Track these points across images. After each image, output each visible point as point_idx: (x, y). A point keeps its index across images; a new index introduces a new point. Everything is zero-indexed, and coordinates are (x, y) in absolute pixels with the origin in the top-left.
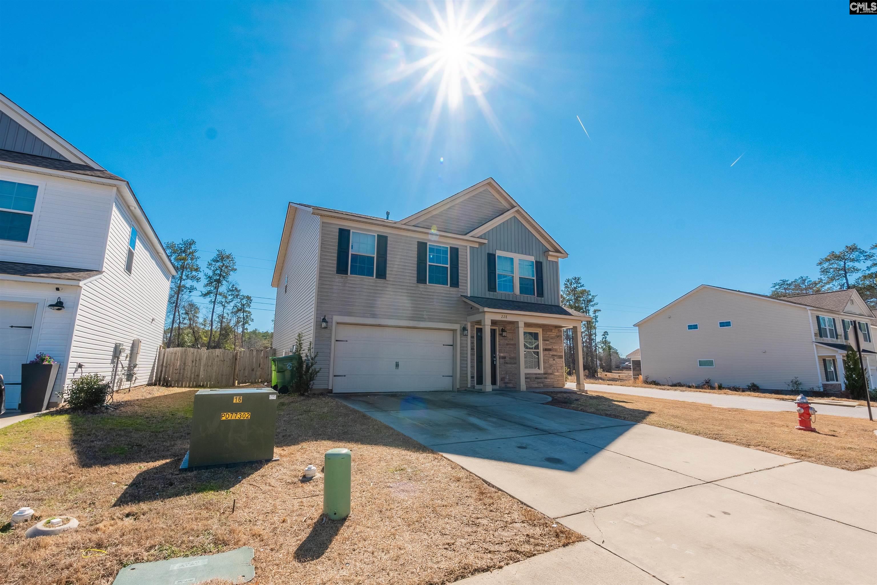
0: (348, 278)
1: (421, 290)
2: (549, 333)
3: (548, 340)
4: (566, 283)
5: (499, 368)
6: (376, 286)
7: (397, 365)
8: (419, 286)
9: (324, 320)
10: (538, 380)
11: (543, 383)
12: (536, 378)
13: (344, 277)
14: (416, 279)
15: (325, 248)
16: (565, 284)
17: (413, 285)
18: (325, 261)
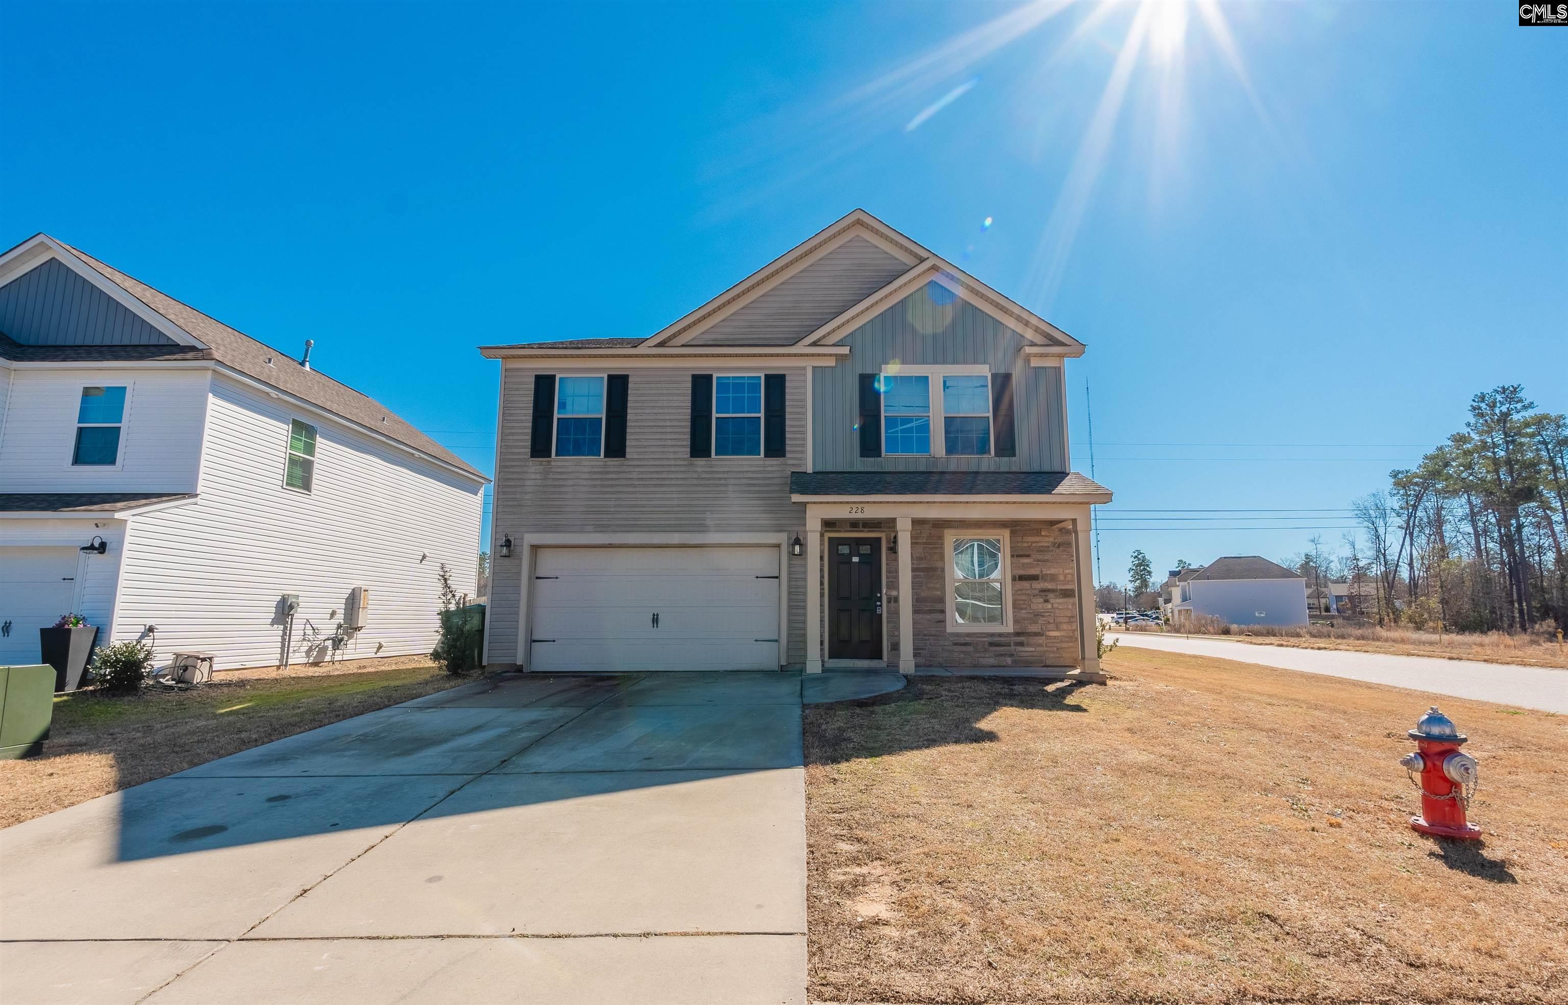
0: (553, 463)
1: (699, 469)
2: (1031, 539)
3: (1028, 556)
5: (888, 622)
6: (607, 473)
7: (655, 620)
8: (696, 463)
9: (508, 543)
10: (998, 648)
11: (1012, 655)
12: (991, 644)
13: (544, 463)
14: (689, 450)
15: (512, 415)
17: (682, 463)
18: (511, 437)
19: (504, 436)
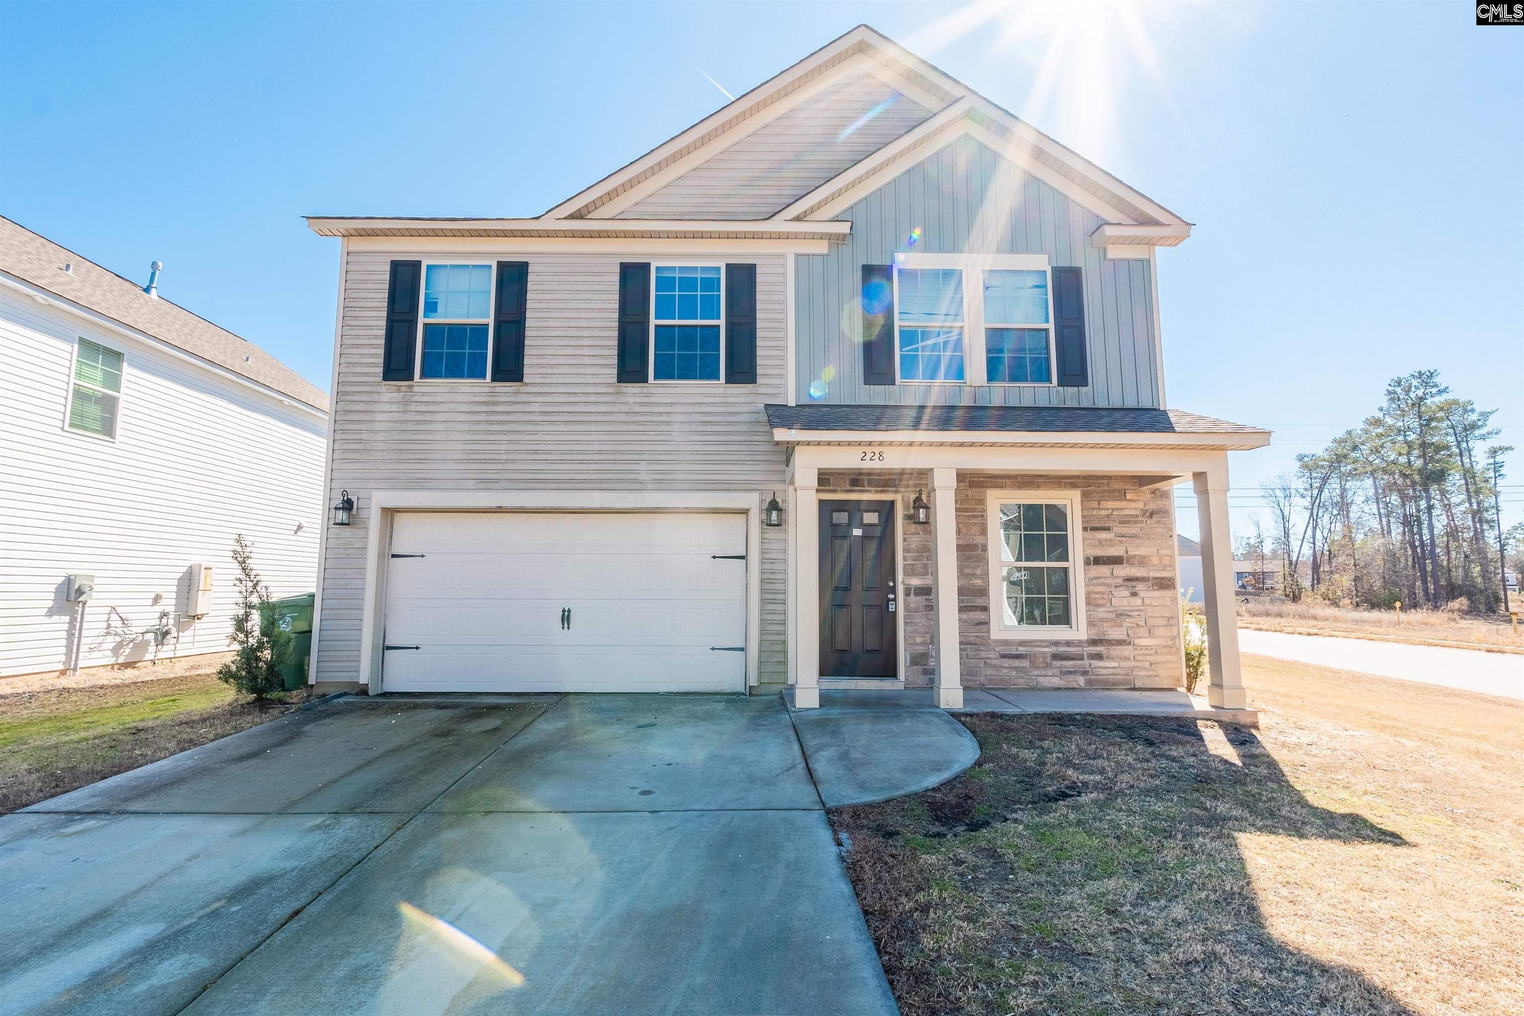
0: (416, 389)
1: (630, 400)
2: (1111, 504)
3: (1107, 529)
4: (1391, 389)
5: (906, 624)
6: (495, 403)
7: (566, 618)
8: (625, 390)
9: (348, 505)
10: (1065, 663)
11: (1085, 673)
12: (1055, 657)
13: (403, 389)
14: (615, 371)
15: (356, 318)
16: (1389, 393)
17: (605, 390)
18: (355, 351)
19: (344, 349)
